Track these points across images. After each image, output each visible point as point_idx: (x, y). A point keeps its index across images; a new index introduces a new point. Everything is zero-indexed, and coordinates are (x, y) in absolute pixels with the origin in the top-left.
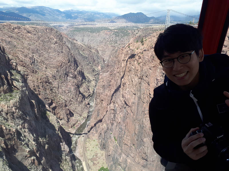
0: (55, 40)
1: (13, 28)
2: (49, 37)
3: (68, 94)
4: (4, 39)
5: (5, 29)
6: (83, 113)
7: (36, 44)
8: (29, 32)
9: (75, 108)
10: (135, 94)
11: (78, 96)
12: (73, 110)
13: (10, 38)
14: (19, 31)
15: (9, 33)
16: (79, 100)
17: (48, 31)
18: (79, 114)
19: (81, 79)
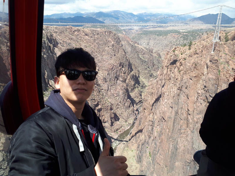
0: (113, 43)
1: (73, 30)
2: (107, 40)
3: (116, 98)
4: (65, 40)
5: (67, 32)
6: (129, 119)
7: (91, 46)
8: (86, 35)
9: (121, 113)
10: (172, 108)
11: (125, 101)
12: (119, 115)
13: (70, 40)
14: (78, 34)
15: (70, 35)
16: (126, 104)
17: (106, 33)
18: (125, 120)
19: (133, 84)
